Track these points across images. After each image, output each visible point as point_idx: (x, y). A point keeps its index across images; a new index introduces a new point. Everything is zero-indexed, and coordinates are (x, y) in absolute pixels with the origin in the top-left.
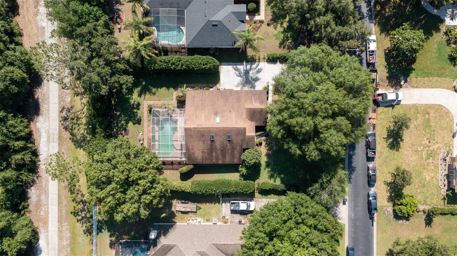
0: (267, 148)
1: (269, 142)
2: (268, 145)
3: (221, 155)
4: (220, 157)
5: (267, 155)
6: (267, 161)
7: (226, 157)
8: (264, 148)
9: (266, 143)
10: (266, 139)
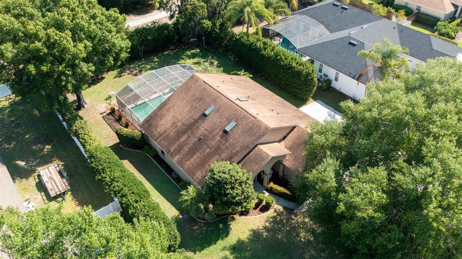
0: (267, 224)
1: (281, 220)
2: (273, 222)
3: (190, 149)
4: (186, 149)
5: (256, 234)
6: (243, 242)
7: (192, 156)
8: (263, 221)
9: (274, 217)
10: (282, 213)
